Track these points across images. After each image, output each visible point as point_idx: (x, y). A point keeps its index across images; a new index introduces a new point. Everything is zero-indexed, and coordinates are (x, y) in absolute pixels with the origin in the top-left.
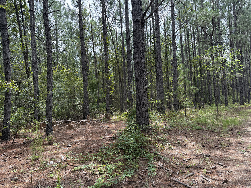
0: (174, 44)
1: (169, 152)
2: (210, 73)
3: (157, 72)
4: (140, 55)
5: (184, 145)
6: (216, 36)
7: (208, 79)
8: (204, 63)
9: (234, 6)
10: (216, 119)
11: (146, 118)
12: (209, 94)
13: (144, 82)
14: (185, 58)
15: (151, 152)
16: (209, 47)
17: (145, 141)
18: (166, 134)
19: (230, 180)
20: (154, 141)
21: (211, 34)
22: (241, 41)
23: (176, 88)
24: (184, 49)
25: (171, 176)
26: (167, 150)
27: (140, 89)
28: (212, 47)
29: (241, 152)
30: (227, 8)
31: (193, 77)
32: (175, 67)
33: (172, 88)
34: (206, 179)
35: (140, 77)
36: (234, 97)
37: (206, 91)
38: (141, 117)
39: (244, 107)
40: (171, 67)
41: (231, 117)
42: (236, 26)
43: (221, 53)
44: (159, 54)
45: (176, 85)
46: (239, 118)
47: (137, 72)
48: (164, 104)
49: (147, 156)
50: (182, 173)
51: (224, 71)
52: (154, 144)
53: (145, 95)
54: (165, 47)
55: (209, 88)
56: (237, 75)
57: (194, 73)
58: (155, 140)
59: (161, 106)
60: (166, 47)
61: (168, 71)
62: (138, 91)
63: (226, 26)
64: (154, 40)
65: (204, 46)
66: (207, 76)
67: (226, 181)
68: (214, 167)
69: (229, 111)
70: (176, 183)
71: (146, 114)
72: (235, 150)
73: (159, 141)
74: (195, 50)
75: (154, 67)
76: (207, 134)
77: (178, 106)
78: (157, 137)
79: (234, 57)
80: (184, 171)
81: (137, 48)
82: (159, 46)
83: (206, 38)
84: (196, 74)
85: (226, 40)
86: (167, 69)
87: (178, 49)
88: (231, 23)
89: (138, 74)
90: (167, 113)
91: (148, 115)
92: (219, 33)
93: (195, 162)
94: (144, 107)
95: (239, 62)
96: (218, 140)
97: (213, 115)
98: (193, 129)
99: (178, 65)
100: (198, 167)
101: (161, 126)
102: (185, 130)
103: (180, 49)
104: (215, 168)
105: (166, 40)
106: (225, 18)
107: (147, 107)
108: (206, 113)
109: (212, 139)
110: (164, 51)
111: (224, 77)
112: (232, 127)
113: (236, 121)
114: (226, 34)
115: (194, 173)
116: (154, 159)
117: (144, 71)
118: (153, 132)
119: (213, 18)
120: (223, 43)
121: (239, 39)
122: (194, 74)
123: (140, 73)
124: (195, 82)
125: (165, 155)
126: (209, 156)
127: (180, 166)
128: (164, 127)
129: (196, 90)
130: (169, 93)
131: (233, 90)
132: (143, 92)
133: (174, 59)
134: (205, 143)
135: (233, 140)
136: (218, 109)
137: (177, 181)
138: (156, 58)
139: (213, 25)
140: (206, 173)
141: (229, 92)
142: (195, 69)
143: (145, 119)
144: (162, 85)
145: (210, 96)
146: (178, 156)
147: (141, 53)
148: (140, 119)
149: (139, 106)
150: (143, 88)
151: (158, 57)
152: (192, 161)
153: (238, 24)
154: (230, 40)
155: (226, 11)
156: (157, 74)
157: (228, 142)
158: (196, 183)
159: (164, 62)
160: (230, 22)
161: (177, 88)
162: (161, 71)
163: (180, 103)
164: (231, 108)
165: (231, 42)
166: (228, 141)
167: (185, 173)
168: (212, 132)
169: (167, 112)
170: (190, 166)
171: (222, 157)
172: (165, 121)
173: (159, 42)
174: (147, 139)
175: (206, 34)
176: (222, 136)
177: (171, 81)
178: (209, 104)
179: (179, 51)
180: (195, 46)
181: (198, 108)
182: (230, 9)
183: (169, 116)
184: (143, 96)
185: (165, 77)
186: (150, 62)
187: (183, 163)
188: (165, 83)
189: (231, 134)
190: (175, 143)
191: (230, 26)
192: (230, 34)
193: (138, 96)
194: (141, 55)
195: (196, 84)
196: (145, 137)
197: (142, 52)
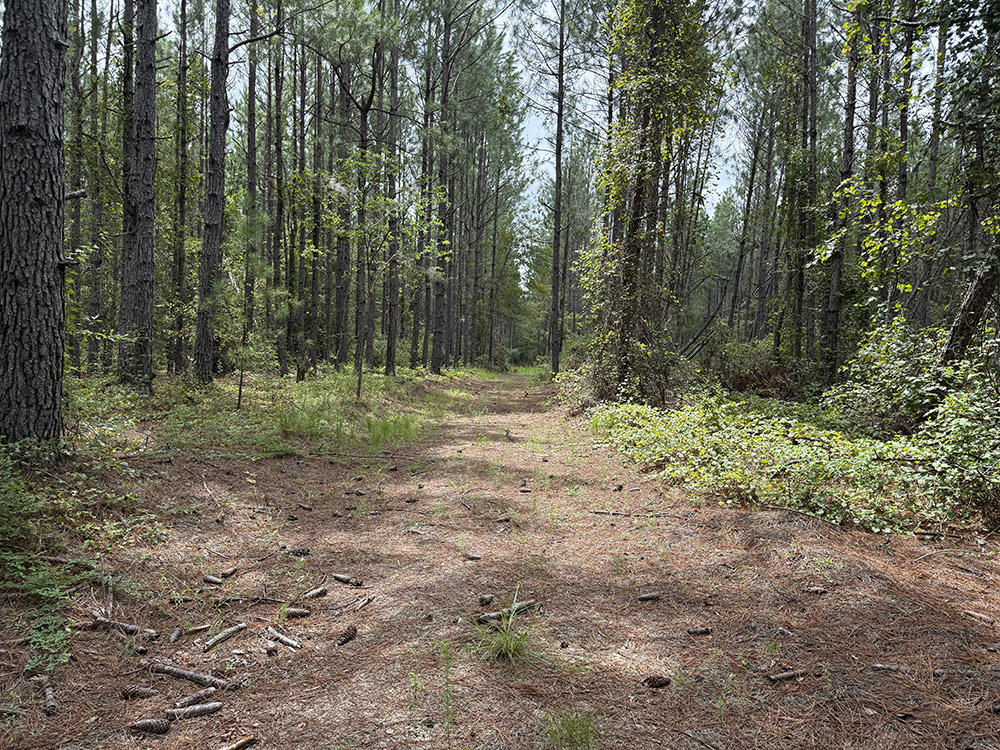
0: (217, 98)
1: (145, 552)
2: (347, 250)
3: (129, 203)
4: (39, 97)
5: (217, 521)
6: (379, 116)
7: (340, 272)
8: (330, 207)
9: (448, 26)
10: (352, 418)
11: (48, 409)
12: (339, 325)
13: (52, 232)
14: (261, 172)
15: (54, 563)
16: (355, 149)
17: (28, 517)
18: (142, 477)
19: (365, 629)
20: (78, 514)
21: (363, 102)
22: (454, 158)
23: (210, 284)
24: (259, 132)
25: (143, 653)
26: (137, 545)
27: (23, 264)
28: (363, 154)
29: (412, 529)
30: (425, 26)
31: (285, 251)
32: (216, 196)
33: (195, 285)
34: (285, 639)
35: (31, 206)
36: (415, 345)
37: (328, 313)
38: (19, 403)
39: (440, 379)
40: (198, 194)
41: (399, 413)
42: (444, 100)
43: (392, 183)
44: (148, 122)
45: (212, 273)
46: (422, 417)
47: (14, 178)
48: (148, 351)
49: (32, 579)
50: (191, 633)
51: (393, 248)
52: (74, 527)
53: (49, 296)
54: (179, 100)
55: (339, 303)
56: (432, 270)
57: (293, 236)
58: (86, 506)
59: (136, 356)
60: (181, 100)
61: (182, 206)
62: (14, 273)
63: (416, 90)
64: (128, 49)
65: (337, 141)
66: (335, 258)
67: (350, 635)
68: (319, 590)
69: (395, 393)
70: (162, 679)
71: (46, 389)
72: (394, 524)
73: (105, 509)
74: (302, 148)
75: (117, 175)
76: (313, 474)
77: (213, 361)
78: (95, 492)
79: (429, 210)
80: (204, 624)
81: (21, 58)
82: (148, 85)
83: (345, 112)
84: (297, 244)
85: (410, 140)
86: (181, 199)
87: (233, 124)
88: (431, 84)
89: (17, 189)
90: (161, 389)
91: (58, 394)
92: (392, 109)
93: (252, 581)
94: (41, 357)
95: (440, 228)
96: (348, 494)
97: (342, 403)
98: (261, 455)
99: (230, 193)
100: (261, 601)
101: (123, 445)
102: (229, 459)
103: (243, 128)
104: (323, 593)
105: (185, 69)
106: (415, 61)
107: (58, 357)
108: (318, 396)
109: (327, 491)
110: (173, 118)
111: (391, 273)
112: (398, 446)
113: (412, 426)
114: (415, 122)
115: (243, 625)
116: (67, 592)
117: (52, 183)
118: (80, 470)
119: (377, 45)
120: (400, 149)
121: (450, 148)
122: (292, 242)
123: (32, 187)
124: (291, 272)
125: (122, 568)
126: (305, 553)
127: (186, 605)
128: (137, 449)
129: (290, 305)
130: (178, 305)
131: (416, 322)
132: (43, 281)
133: (213, 162)
134: (301, 506)
135: (394, 490)
136: (359, 383)
137: (167, 668)
138: (127, 137)
139: (374, 71)
140: (288, 617)
141: (403, 329)
142: (295, 223)
143: (39, 412)
144: (147, 264)
145: (341, 334)
146: (183, 566)
147: (45, 89)
148: (12, 413)
149: (12, 347)
150: (44, 263)
151: (138, 136)
152: (240, 581)
153: (451, 98)
154: (425, 145)
155: (421, 35)
156: (131, 213)
157: (379, 497)
158: (245, 662)
159: (167, 163)
160: (428, 78)
161: (216, 286)
162: (150, 201)
163: (225, 350)
164: (403, 383)
165: (425, 151)
166: (379, 493)
167: (206, 630)
168: (331, 463)
169: (160, 386)
170: (228, 601)
171: (349, 552)
172: (149, 426)
173: (149, 68)
174: (40, 505)
175: (347, 97)
176: (360, 479)
177: (193, 254)
178: (333, 361)
179: (240, 133)
180: (302, 131)
181: (293, 374)
182: (433, 33)
183: (167, 403)
184: (38, 303)
185: (167, 231)
186: (96, 145)
187: (201, 592)
188: (162, 257)
189: (392, 470)
190: (178, 515)
191: (428, 93)
192: (425, 125)
193: (8, 298)
194: (43, 97)
195: (296, 283)
196: (32, 496)
197: (50, 84)
